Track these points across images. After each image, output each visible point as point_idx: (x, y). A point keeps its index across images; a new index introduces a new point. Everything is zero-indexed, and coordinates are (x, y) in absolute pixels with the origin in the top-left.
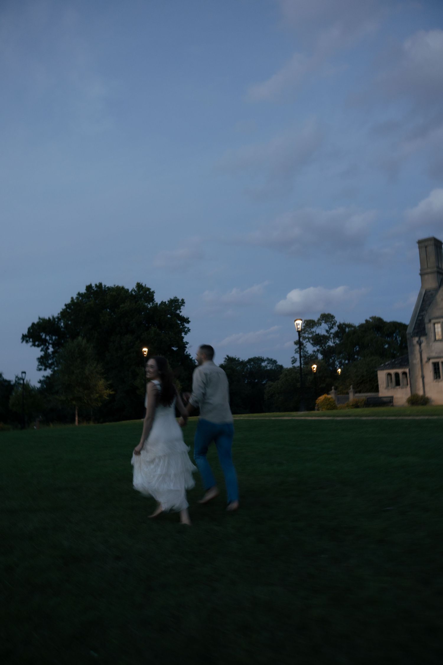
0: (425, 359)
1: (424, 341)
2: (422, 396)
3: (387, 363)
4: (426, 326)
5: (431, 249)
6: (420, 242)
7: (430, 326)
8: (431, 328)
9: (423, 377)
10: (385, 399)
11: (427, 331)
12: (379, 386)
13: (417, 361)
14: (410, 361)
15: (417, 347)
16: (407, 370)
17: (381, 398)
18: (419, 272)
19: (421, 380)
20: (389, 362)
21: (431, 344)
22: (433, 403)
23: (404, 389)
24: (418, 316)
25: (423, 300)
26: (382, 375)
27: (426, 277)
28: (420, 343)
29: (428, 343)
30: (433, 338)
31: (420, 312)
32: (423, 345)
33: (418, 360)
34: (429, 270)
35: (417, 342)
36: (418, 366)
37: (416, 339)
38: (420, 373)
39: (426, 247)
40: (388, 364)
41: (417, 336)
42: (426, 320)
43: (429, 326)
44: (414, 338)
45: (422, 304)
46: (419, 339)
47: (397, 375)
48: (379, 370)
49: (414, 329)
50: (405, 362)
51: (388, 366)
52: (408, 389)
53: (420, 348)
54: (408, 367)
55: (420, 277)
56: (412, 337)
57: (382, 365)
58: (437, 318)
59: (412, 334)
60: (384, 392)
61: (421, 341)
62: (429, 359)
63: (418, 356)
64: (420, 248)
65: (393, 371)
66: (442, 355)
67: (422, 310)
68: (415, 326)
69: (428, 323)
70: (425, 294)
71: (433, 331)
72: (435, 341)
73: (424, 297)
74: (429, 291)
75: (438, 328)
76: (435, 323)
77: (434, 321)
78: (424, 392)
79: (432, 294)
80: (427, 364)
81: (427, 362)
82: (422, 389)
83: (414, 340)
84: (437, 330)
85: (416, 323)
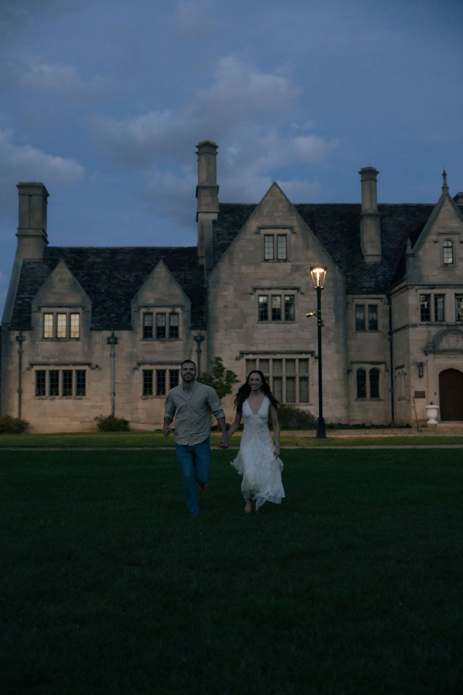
0: (25, 365)
1: (27, 337)
2: (16, 419)
4: (33, 315)
5: (36, 200)
6: (21, 186)
7: (39, 316)
8: (39, 319)
9: (20, 392)
11: (32, 322)
13: (13, 366)
15: (16, 346)
18: (16, 231)
19: (17, 395)
21: (37, 343)
22: (31, 431)
24: (18, 299)
25: (22, 276)
27: (26, 240)
28: (20, 340)
29: (33, 341)
30: (40, 336)
31: (18, 294)
32: (25, 343)
33: (16, 365)
34: (31, 232)
35: (17, 337)
36: (15, 375)
37: (17, 333)
38: (17, 386)
39: (30, 196)
41: (17, 330)
42: (34, 307)
43: (36, 316)
44: (12, 332)
45: (20, 282)
46: (21, 334)
49: (13, 317)
53: (21, 348)
55: (16, 239)
56: (10, 330)
58: (50, 306)
59: (10, 325)
61: (22, 337)
62: (32, 365)
63: (16, 359)
64: (20, 194)
66: (52, 361)
67: (21, 291)
68: (14, 313)
69: (35, 312)
70: (23, 266)
71: (41, 324)
72: (42, 341)
73: (22, 271)
74: (29, 263)
75: (49, 320)
76: (45, 313)
77: (44, 310)
78: (20, 413)
79: (33, 268)
80: (28, 372)
81: (28, 369)
82: (17, 408)
83: (13, 334)
84: (46, 323)
85: (15, 309)
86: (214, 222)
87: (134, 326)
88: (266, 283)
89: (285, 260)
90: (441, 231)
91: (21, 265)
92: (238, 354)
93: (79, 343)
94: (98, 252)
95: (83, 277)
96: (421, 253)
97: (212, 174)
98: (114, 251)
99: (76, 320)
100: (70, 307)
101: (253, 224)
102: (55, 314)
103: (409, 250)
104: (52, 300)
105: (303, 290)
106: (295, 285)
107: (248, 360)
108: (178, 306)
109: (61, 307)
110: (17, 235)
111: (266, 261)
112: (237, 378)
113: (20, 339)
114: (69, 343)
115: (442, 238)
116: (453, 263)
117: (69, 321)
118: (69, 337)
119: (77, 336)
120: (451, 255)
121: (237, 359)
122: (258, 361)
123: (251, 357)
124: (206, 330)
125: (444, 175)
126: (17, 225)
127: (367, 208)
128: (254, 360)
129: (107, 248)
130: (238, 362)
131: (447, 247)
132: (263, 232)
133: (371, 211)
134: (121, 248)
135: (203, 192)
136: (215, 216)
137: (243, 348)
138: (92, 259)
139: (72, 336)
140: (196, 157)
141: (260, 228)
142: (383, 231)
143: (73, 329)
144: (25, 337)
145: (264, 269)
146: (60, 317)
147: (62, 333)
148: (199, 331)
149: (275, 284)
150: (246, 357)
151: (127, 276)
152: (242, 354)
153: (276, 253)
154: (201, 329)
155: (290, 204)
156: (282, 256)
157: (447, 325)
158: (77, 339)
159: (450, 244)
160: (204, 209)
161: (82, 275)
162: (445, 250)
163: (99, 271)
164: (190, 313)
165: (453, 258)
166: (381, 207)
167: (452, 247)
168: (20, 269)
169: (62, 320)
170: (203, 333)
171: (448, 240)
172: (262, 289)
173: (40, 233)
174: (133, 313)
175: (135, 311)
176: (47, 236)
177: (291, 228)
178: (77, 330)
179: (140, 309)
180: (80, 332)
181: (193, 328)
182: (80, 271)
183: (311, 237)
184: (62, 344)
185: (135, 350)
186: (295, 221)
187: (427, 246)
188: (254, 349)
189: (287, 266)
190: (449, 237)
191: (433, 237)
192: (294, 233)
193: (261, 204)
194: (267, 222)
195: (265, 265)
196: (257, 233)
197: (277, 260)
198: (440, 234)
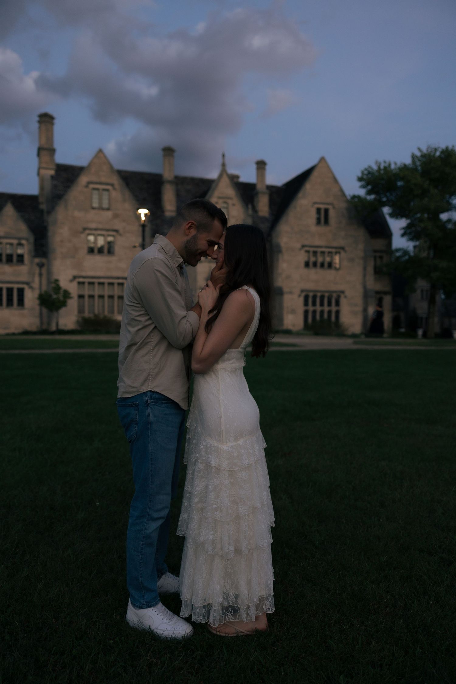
86: (52, 177)
88: (93, 226)
89: (108, 209)
90: (220, 195)
92: (71, 277)
97: (50, 138)
101: (83, 179)
105: (121, 231)
106: (116, 227)
107: (79, 283)
108: (24, 239)
111: (93, 208)
112: (71, 296)
115: (220, 201)
121: (71, 281)
122: (86, 283)
123: (81, 280)
124: (46, 258)
125: (223, 156)
127: (168, 175)
128: (84, 283)
130: (72, 283)
132: (92, 186)
133: (170, 179)
135: (43, 153)
136: (52, 172)
137: (75, 273)
140: (37, 125)
141: (89, 183)
142: (178, 195)
145: (92, 215)
148: (40, 259)
149: (100, 226)
150: (77, 280)
152: (75, 277)
153: (100, 202)
154: (42, 258)
155: (111, 167)
156: (105, 205)
159: (226, 205)
160: (44, 165)
164: (33, 244)
166: (177, 177)
167: (227, 208)
170: (44, 260)
171: (225, 203)
172: (90, 229)
177: (112, 185)
181: (35, 256)
183: (127, 193)
186: (115, 180)
188: (84, 274)
189: (109, 214)
190: (225, 200)
191: (214, 199)
192: (115, 189)
193: (90, 165)
194: (94, 179)
195: (93, 212)
196: (87, 186)
197: (101, 208)
198: (219, 198)
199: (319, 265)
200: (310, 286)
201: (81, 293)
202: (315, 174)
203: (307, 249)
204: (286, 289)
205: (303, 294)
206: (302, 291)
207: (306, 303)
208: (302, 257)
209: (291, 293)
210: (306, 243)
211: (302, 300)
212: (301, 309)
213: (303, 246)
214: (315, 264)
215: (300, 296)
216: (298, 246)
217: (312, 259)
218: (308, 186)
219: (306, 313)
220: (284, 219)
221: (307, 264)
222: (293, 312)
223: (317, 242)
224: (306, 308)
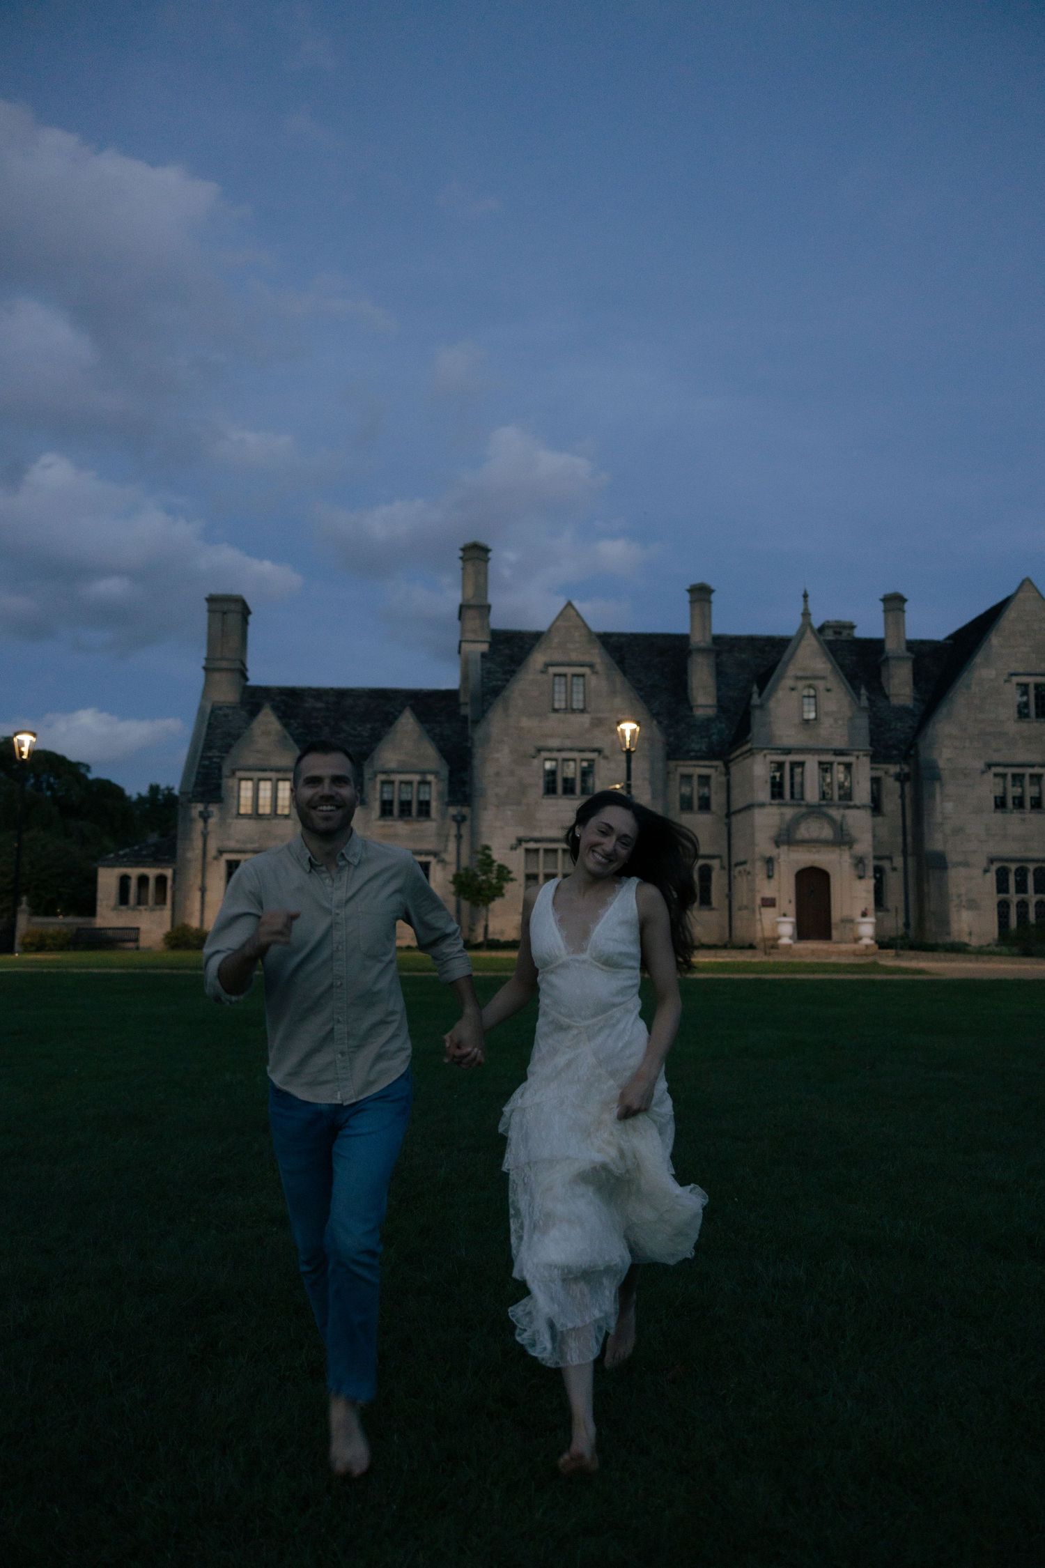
0: (212, 852)
1: (215, 813)
2: (196, 929)
3: (121, 853)
4: (224, 781)
5: (234, 619)
6: (211, 600)
7: (232, 782)
8: (232, 788)
9: (203, 890)
10: (110, 933)
11: (223, 792)
12: (99, 903)
13: (194, 853)
14: (179, 852)
15: (199, 825)
16: (169, 873)
17: (101, 929)
18: (203, 663)
19: (198, 895)
20: (127, 850)
21: (229, 821)
23: (158, 913)
24: (202, 758)
25: (210, 726)
26: (108, 879)
27: (217, 676)
28: (205, 817)
29: (223, 820)
30: (234, 811)
31: (203, 752)
32: (212, 821)
33: (198, 852)
34: (224, 664)
35: (201, 812)
36: (196, 866)
37: (200, 807)
38: (198, 882)
39: (224, 613)
40: (125, 856)
41: (201, 802)
42: (226, 771)
43: (229, 783)
44: (193, 805)
45: (208, 734)
46: (206, 808)
47: (143, 880)
48: (104, 866)
49: (196, 785)
50: (167, 852)
51: (125, 860)
52: (167, 912)
53: (205, 827)
54: (170, 867)
55: (202, 673)
56: (190, 801)
57: (112, 855)
58: (249, 769)
59: (190, 796)
60: (108, 916)
61: (208, 812)
62: (221, 852)
63: (198, 843)
64: (210, 611)
65: (134, 872)
66: (250, 846)
67: (208, 746)
68: (197, 778)
69: (227, 777)
70: (212, 712)
71: (236, 795)
72: (237, 818)
73: (210, 718)
74: (220, 708)
75: (246, 789)
76: (241, 779)
77: (240, 774)
78: (202, 921)
79: (226, 716)
80: (215, 862)
81: (216, 858)
82: (197, 914)
83: (195, 807)
84: (243, 793)
85: (198, 773)
86: (483, 655)
87: (367, 800)
88: (554, 743)
89: (583, 711)
90: (800, 674)
91: (208, 710)
92: (514, 841)
93: (290, 822)
94: (319, 693)
95: (297, 728)
96: (772, 704)
97: (482, 588)
98: (342, 694)
99: (285, 789)
100: (278, 770)
101: (538, 659)
102: (255, 780)
103: (756, 700)
104: (251, 760)
105: (607, 752)
106: (596, 745)
107: (527, 851)
108: (431, 772)
109: (264, 770)
110: (205, 669)
111: (556, 711)
112: (512, 876)
113: (206, 815)
114: (274, 821)
115: (800, 684)
116: (816, 719)
117: (275, 791)
118: (274, 814)
119: (286, 812)
120: (813, 708)
121: (513, 848)
122: (541, 853)
123: (532, 845)
124: (469, 806)
126: (204, 653)
127: (698, 640)
128: (537, 851)
129: (332, 689)
130: (514, 852)
131: (809, 697)
132: (552, 670)
133: (702, 645)
134: (352, 690)
135: (470, 614)
136: (484, 647)
137: (521, 832)
138: (310, 703)
139: (279, 812)
140: (460, 563)
141: (548, 665)
142: (720, 673)
143: (280, 802)
144: (212, 812)
145: (553, 722)
146: (263, 785)
147: (265, 808)
148: (459, 808)
149: (568, 743)
150: (525, 845)
151: (359, 729)
152: (520, 841)
153: (569, 699)
154: (462, 805)
155: (590, 632)
156: (578, 705)
157: (808, 806)
158: (287, 817)
159: (812, 692)
160: (470, 636)
161: (295, 725)
162: (806, 700)
163: (319, 721)
164: (446, 782)
165: (816, 711)
166: (717, 639)
167: (815, 697)
168: (207, 716)
169: (265, 789)
170: (465, 810)
171: (810, 686)
172: (550, 750)
173: (238, 665)
174: (366, 781)
175: (370, 779)
176: (246, 669)
177: (591, 666)
178: (287, 803)
179: (376, 776)
180: (290, 807)
181: (450, 804)
182: (292, 721)
183: (619, 678)
184: (265, 823)
185: (369, 833)
186: (597, 655)
187: (780, 694)
188: (536, 834)
189: (585, 719)
190: (811, 682)
191: (788, 682)
192: (595, 672)
193: (550, 630)
194: (558, 657)
195: (554, 717)
196: (543, 672)
197: (571, 710)
198: (798, 678)
199: (1028, 803)
200: (1009, 849)
201: (533, 870)
202: (1010, 614)
203: (1000, 770)
204: (952, 857)
205: (994, 867)
206: (992, 861)
207: (1002, 887)
208: (988, 788)
209: (966, 864)
210: (996, 758)
211: (991, 877)
212: (990, 900)
213: (989, 766)
214: (1019, 803)
215: (986, 871)
216: (980, 765)
217: (1013, 791)
218: (995, 640)
219: (1003, 907)
220: (944, 710)
221: (1000, 804)
222: (972, 905)
223: (1022, 757)
224: (1002, 896)
